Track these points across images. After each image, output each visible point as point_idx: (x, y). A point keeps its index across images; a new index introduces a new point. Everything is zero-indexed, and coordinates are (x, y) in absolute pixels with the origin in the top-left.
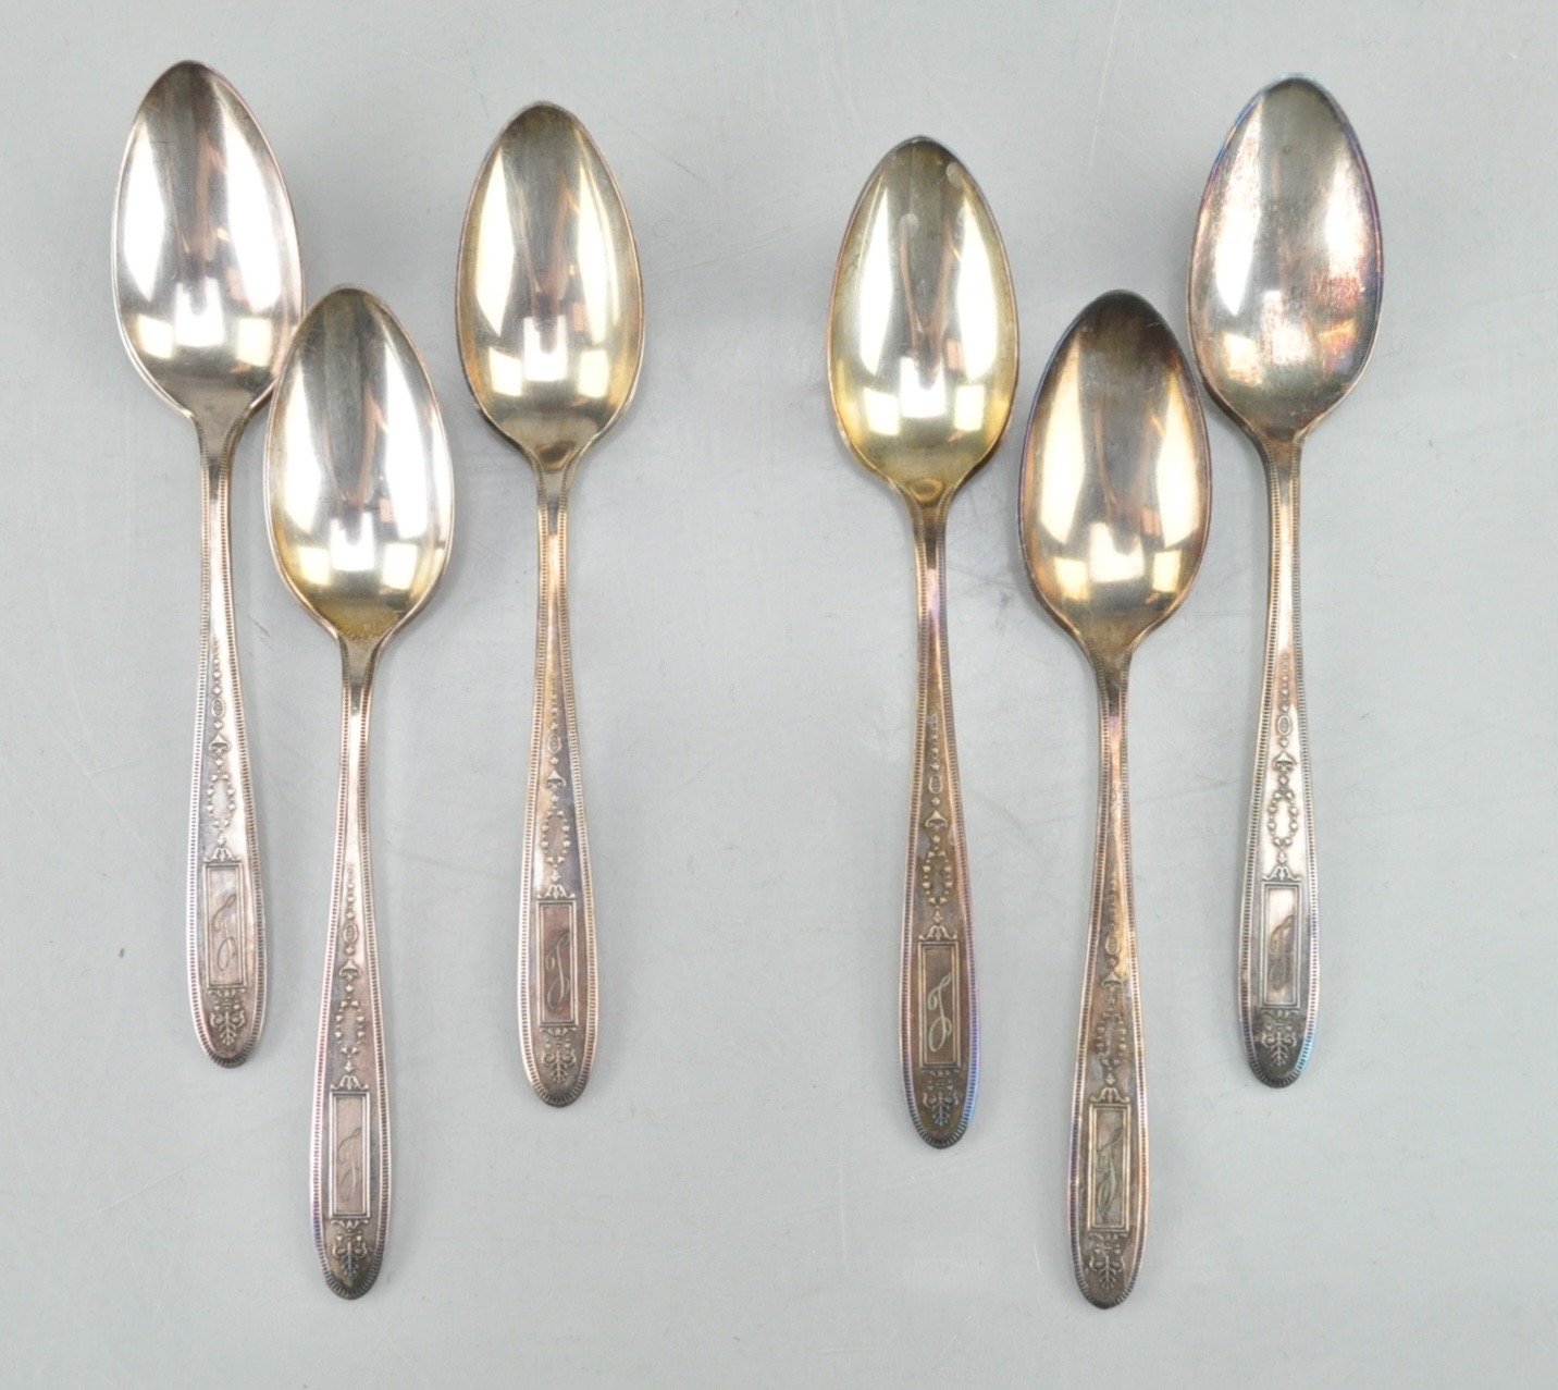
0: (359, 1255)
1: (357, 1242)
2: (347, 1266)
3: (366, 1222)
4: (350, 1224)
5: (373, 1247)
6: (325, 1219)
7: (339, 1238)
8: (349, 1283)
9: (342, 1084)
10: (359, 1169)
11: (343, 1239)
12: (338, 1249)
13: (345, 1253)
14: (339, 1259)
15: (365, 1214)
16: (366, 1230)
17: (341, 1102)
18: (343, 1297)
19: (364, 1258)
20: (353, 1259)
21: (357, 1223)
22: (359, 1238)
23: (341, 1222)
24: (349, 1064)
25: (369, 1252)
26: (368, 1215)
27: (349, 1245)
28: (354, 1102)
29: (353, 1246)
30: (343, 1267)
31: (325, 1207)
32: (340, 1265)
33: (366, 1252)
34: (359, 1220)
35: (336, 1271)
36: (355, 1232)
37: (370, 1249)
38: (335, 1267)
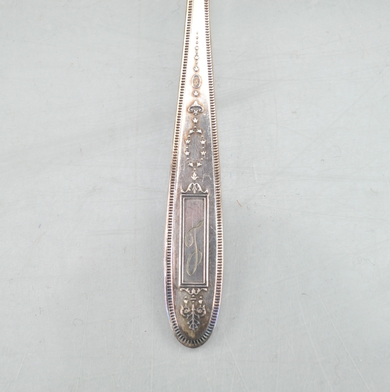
0: (200, 314)
1: (199, 304)
2: (191, 322)
3: (206, 289)
4: (193, 291)
5: (211, 308)
6: (175, 287)
7: (186, 302)
8: (192, 335)
9: (189, 189)
10: (200, 249)
11: (188, 302)
12: (185, 309)
13: (189, 313)
14: (185, 317)
15: (205, 284)
16: (206, 295)
17: (188, 201)
18: (187, 346)
19: (204, 317)
20: (196, 317)
21: (199, 290)
22: (200, 302)
23: (187, 290)
24: (195, 174)
25: (207, 312)
26: (207, 285)
27: (193, 306)
28: (198, 201)
29: (196, 308)
30: (188, 323)
31: (176, 279)
32: (186, 322)
33: (205, 312)
34: (200, 288)
35: (183, 326)
36: (197, 297)
37: (208, 309)
38: (182, 323)
